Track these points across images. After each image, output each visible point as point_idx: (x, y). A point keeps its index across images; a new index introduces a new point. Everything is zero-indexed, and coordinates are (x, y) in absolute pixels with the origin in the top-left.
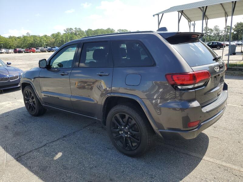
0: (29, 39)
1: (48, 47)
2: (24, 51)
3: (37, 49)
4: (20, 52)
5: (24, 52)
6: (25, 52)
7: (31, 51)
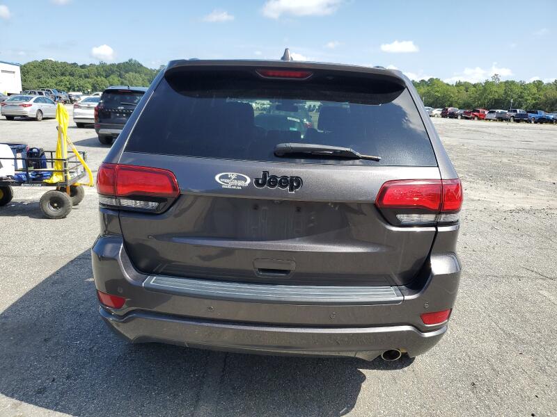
0: (495, 89)
1: (518, 110)
2: (461, 115)
3: (490, 112)
4: (453, 116)
5: (459, 117)
6: (462, 118)
7: (476, 116)
